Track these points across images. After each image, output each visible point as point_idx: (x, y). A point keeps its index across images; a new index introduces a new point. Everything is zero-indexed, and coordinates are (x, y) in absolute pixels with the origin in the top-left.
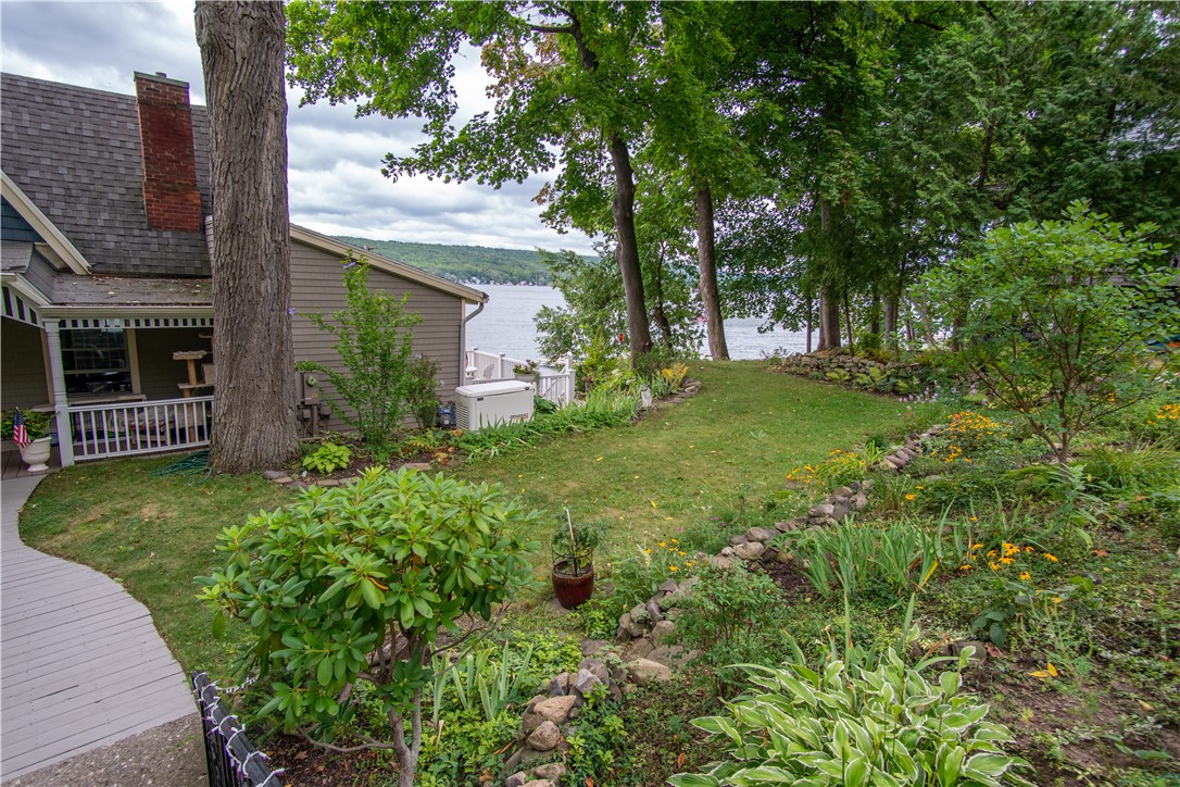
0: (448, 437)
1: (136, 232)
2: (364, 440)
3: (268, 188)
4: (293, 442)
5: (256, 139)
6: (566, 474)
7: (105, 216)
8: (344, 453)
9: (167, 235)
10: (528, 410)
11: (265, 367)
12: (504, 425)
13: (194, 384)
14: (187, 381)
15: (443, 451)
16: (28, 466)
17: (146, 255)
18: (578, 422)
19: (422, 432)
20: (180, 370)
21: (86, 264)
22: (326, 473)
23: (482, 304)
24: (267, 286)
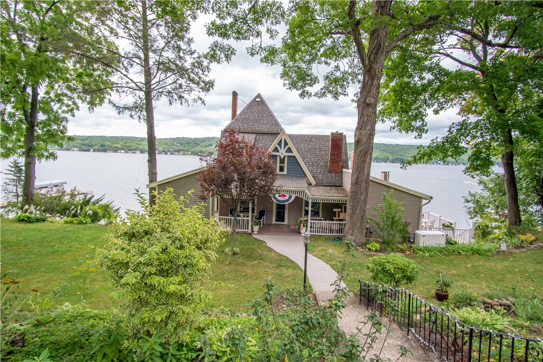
0: (411, 247)
1: (326, 174)
2: (383, 242)
3: (366, 173)
4: (364, 240)
5: (365, 161)
6: (453, 268)
7: (320, 170)
8: (378, 246)
9: (333, 174)
10: (442, 243)
11: (359, 218)
12: (432, 246)
13: (337, 218)
14: (335, 217)
15: (409, 251)
16: (301, 233)
17: (328, 180)
18: (464, 251)
19: (402, 243)
20: (334, 214)
21: (315, 183)
22: (373, 250)
23: (430, 200)
24: (362, 197)
